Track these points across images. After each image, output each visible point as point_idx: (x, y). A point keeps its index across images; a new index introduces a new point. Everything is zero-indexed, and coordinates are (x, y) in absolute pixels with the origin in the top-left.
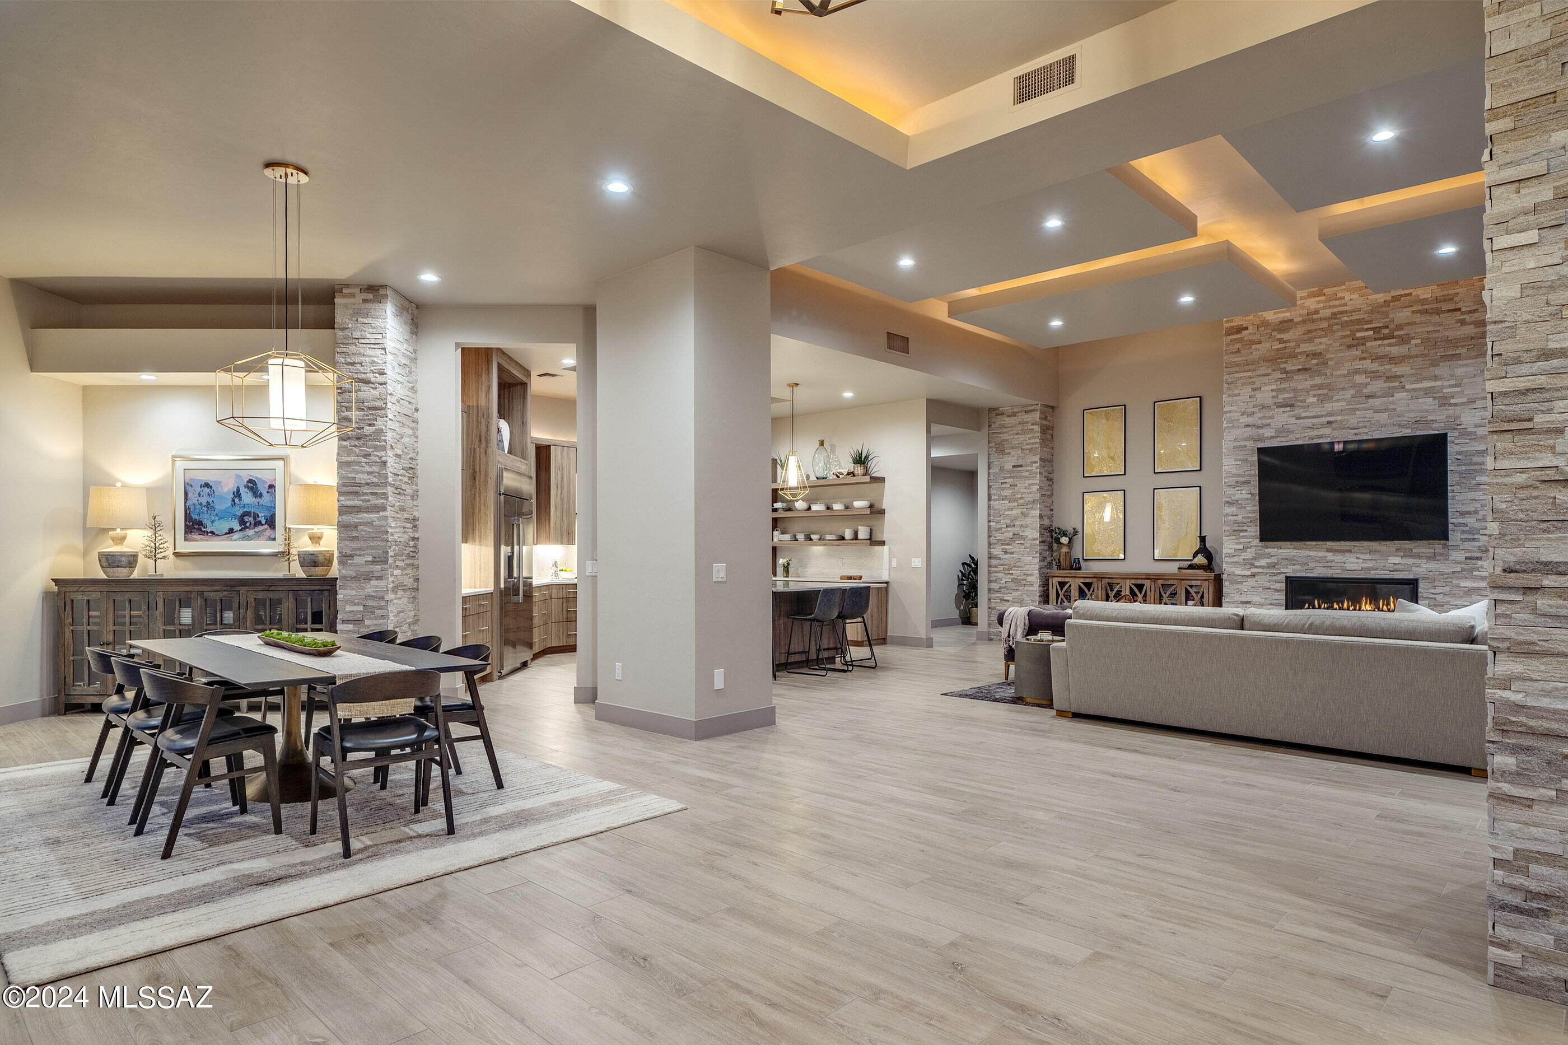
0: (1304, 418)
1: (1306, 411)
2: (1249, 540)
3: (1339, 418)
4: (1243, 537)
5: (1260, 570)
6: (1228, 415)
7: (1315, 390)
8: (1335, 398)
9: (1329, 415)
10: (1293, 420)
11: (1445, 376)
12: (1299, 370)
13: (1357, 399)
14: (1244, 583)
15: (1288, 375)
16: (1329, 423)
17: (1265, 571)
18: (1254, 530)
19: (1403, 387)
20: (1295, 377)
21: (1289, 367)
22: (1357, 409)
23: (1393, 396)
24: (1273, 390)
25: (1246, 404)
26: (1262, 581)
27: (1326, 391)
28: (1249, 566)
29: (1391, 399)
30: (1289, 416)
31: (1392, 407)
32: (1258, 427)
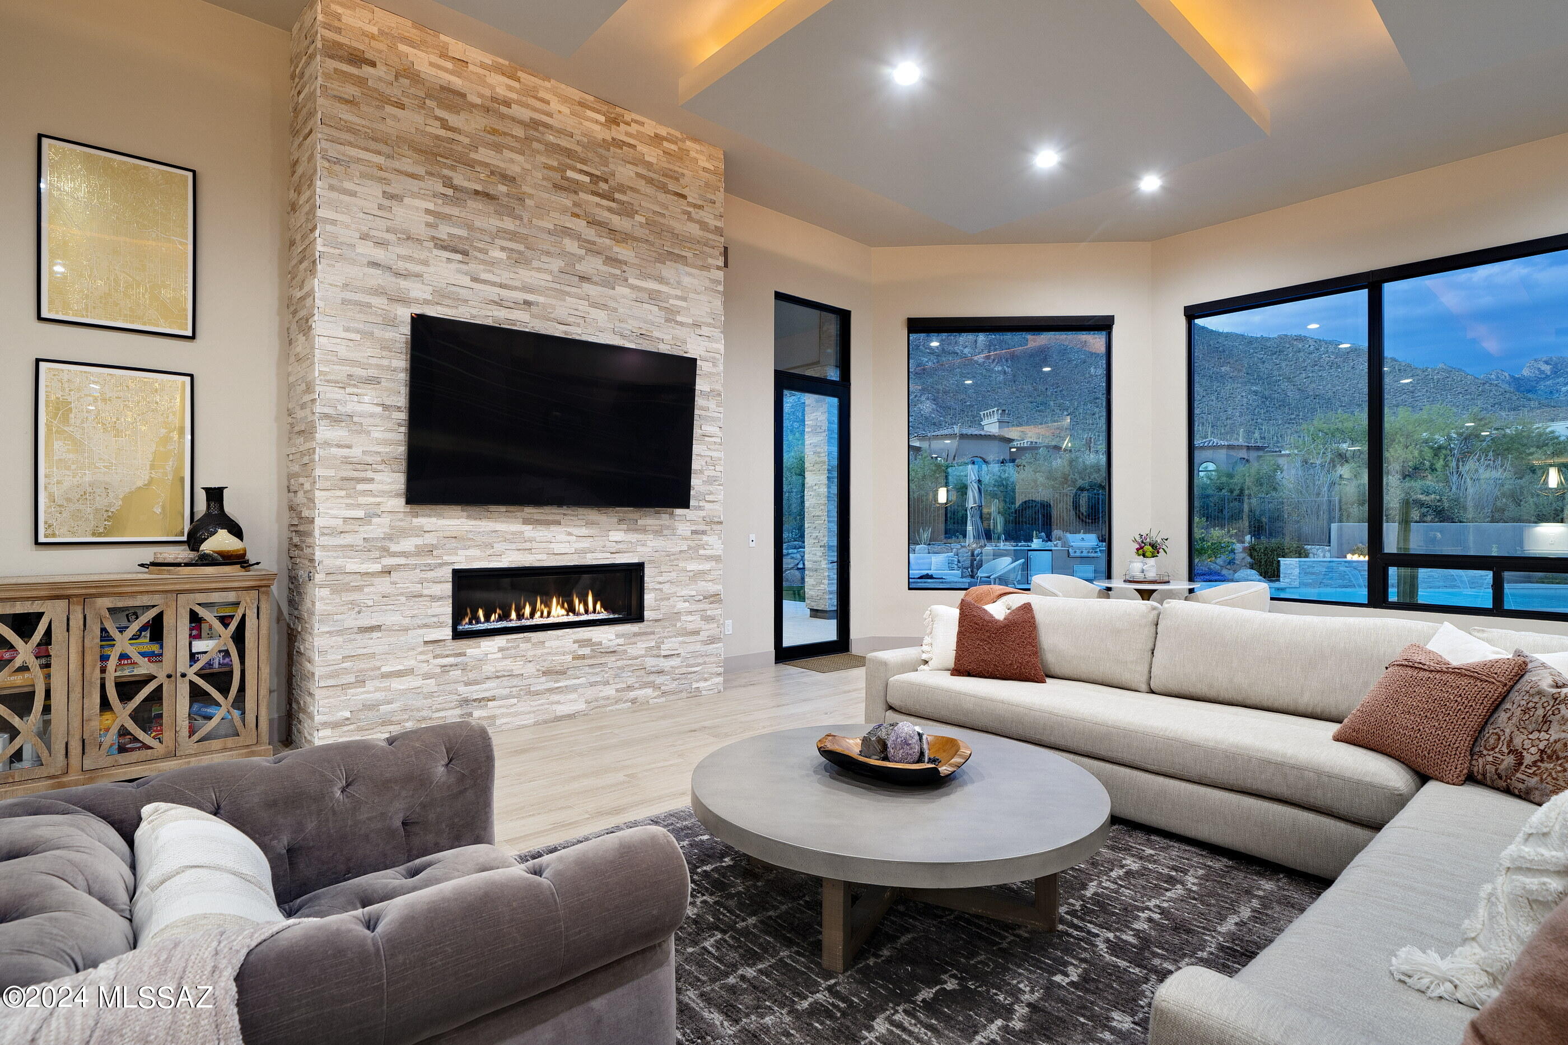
0: (485, 282)
1: (490, 271)
2: (378, 500)
3: (541, 299)
4: (370, 493)
5: (402, 561)
6: (329, 228)
7: (505, 239)
8: (535, 264)
9: (526, 289)
10: (466, 281)
11: (672, 281)
12: (477, 192)
13: (567, 276)
14: (366, 590)
15: (458, 195)
16: (527, 303)
17: (412, 561)
18: (396, 480)
19: (626, 280)
20: (470, 203)
21: (459, 180)
22: (568, 294)
23: (614, 289)
24: (428, 211)
25: (371, 218)
26: (406, 581)
27: (521, 247)
28: (377, 554)
29: (611, 292)
30: (459, 271)
31: (613, 304)
32: (398, 274)
